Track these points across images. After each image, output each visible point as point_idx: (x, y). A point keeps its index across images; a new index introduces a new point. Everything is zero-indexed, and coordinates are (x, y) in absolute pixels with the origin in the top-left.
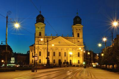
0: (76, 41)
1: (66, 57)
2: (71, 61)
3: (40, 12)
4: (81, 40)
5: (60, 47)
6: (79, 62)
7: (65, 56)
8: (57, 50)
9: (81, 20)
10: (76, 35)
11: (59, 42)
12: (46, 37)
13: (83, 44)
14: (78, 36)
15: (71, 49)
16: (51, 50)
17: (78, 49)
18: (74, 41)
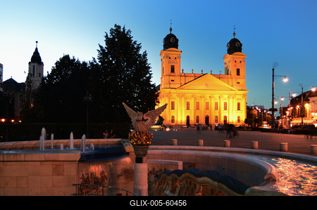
0: (235, 83)
1: (218, 111)
2: (225, 117)
3: (171, 30)
4: (243, 81)
5: (207, 94)
6: (239, 121)
7: (216, 108)
8: (203, 99)
9: (241, 45)
10: (234, 73)
11: (206, 85)
13: (245, 88)
14: (238, 74)
15: (226, 96)
16: (193, 99)
17: (238, 97)
18: (230, 83)
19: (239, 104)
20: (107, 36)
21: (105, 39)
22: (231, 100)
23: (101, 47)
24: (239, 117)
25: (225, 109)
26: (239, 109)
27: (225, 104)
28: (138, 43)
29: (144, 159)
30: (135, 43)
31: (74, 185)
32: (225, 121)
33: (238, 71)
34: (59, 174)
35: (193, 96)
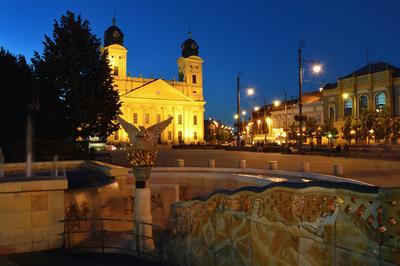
0: (191, 92)
1: (172, 125)
2: (180, 133)
3: (114, 20)
4: (199, 90)
5: (159, 104)
6: (196, 137)
8: (154, 110)
9: (198, 47)
10: (189, 79)
11: (158, 93)
12: (129, 78)
13: (202, 98)
14: (194, 81)
15: (180, 108)
16: (141, 110)
17: (194, 109)
18: (186, 92)
19: (195, 118)
20: (56, 25)
21: (53, 28)
22: (186, 112)
23: (48, 39)
24: (195, 133)
25: (180, 123)
26: (195, 123)
27: (180, 117)
28: (97, 38)
29: (147, 183)
30: (94, 37)
31: (61, 221)
32: (180, 137)
33: (194, 77)
34: (40, 209)
35: (141, 107)
